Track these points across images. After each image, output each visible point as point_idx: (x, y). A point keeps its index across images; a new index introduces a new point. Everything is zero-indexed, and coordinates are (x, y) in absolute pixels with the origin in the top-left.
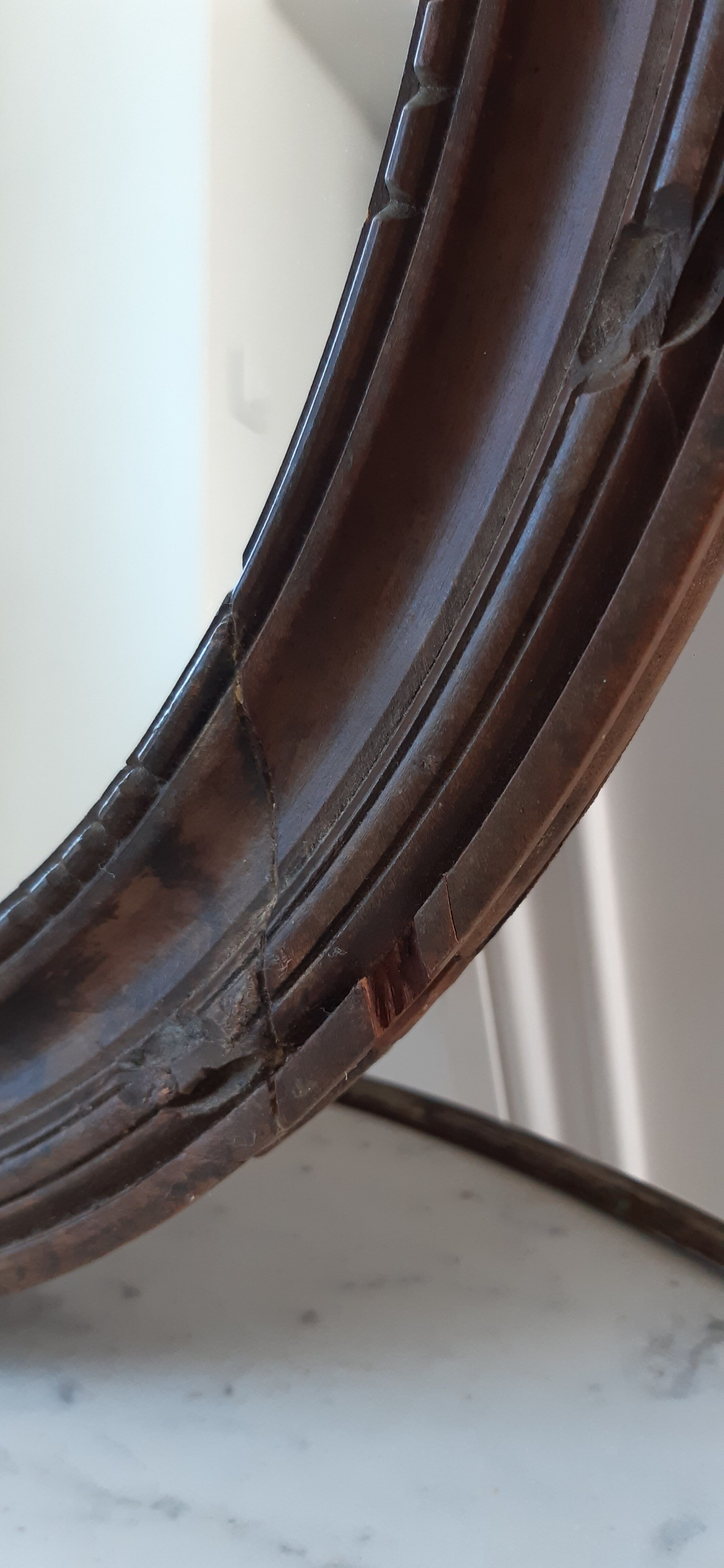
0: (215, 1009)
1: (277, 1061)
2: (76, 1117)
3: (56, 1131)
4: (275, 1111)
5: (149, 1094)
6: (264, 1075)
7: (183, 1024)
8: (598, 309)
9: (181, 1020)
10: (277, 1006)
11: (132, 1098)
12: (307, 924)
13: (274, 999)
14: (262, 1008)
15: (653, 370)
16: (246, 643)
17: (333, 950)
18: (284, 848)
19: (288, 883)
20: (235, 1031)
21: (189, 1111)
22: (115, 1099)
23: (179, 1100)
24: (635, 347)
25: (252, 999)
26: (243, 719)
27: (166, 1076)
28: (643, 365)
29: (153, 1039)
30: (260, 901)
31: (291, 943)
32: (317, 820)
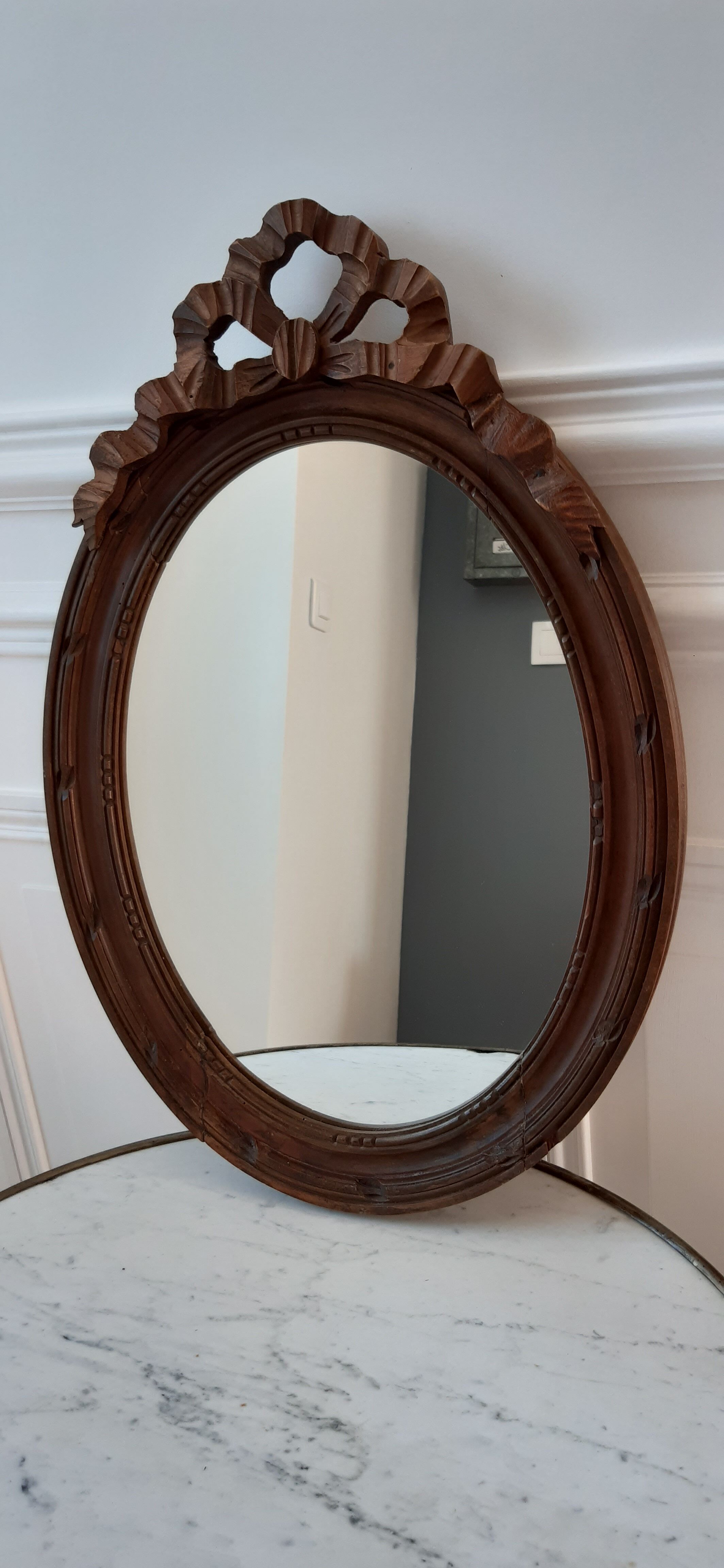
0: (512, 1145)
1: (525, 1156)
2: (474, 1165)
3: (468, 1168)
4: (525, 1166)
5: (493, 1161)
6: (521, 1159)
7: (500, 1146)
8: (598, 1027)
9: (499, 1145)
10: (526, 1146)
11: (489, 1162)
12: (534, 1130)
13: (526, 1144)
14: (523, 1146)
15: (607, 1044)
16: (524, 1071)
17: (540, 1136)
18: (528, 1112)
19: (528, 1120)
20: (516, 1150)
21: (503, 1165)
22: (485, 1162)
23: (501, 1163)
24: (604, 1039)
25: (521, 1144)
26: (522, 1086)
27: (497, 1157)
28: (606, 1043)
29: (492, 1149)
30: (521, 1122)
31: (531, 1133)
32: (535, 1108)
